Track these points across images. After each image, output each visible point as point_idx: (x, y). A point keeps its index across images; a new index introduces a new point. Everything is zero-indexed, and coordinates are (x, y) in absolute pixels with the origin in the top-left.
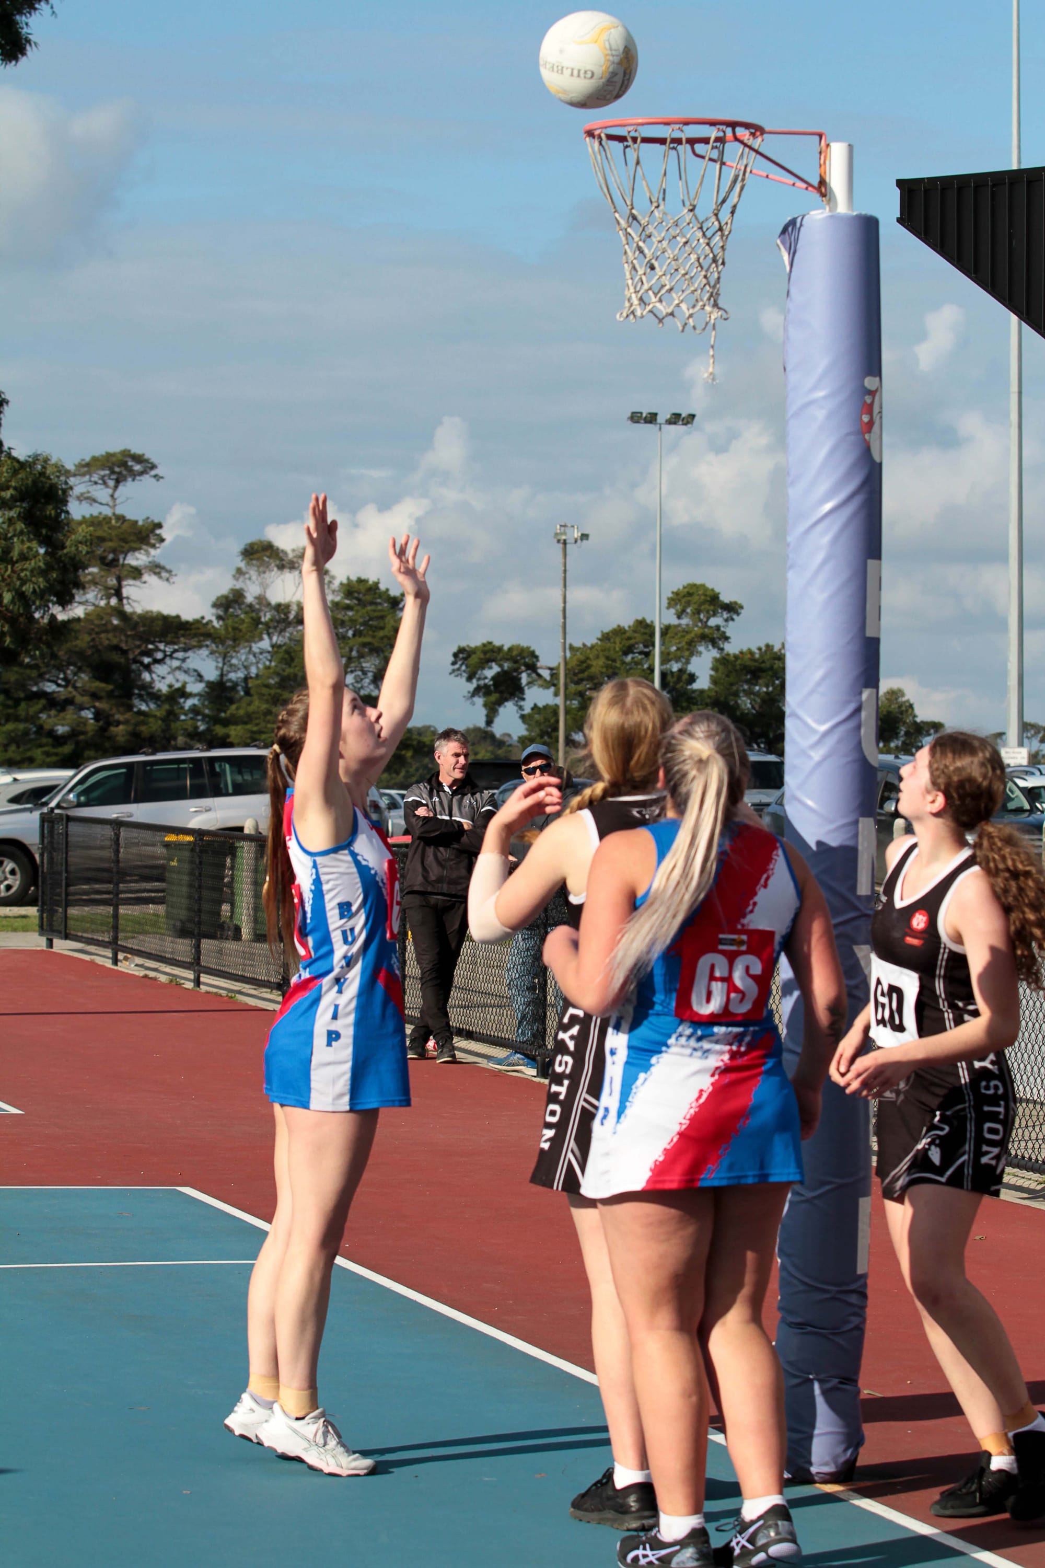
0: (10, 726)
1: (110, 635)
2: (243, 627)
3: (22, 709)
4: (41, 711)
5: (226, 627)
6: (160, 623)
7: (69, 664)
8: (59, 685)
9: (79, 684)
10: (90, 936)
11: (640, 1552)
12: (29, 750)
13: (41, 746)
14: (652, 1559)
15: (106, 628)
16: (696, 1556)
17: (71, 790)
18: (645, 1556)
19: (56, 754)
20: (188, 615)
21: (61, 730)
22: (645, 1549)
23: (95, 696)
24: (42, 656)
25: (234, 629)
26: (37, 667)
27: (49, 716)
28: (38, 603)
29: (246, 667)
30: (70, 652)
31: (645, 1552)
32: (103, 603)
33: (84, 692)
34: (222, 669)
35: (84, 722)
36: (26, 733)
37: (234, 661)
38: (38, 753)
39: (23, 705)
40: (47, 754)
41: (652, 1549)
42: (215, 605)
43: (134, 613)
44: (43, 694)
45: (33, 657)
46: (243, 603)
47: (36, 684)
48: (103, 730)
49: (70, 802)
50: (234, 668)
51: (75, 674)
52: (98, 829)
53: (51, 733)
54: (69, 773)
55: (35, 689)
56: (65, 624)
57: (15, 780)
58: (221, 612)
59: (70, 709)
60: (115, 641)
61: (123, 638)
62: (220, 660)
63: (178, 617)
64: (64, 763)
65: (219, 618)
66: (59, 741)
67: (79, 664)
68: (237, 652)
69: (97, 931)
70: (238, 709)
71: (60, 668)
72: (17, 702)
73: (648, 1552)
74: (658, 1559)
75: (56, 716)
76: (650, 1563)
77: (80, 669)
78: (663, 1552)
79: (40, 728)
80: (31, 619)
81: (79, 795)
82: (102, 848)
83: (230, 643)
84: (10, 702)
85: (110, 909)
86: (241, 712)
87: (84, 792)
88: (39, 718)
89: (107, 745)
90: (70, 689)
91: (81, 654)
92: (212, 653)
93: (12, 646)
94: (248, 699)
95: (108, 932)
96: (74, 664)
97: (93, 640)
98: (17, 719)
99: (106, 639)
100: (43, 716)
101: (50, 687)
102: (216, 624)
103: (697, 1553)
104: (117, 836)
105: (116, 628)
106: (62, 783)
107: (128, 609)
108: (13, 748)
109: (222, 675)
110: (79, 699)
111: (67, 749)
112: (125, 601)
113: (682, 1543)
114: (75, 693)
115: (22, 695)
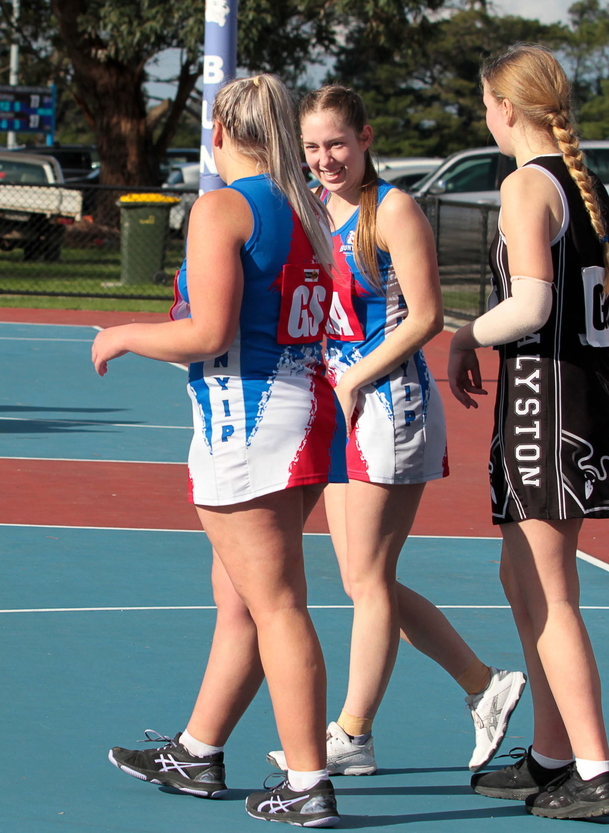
0: (380, 120)
1: (474, 38)
2: (597, 32)
3: (392, 104)
4: (410, 106)
5: (581, 31)
6: (520, 26)
7: (436, 62)
8: (425, 83)
9: (444, 82)
10: (458, 311)
11: (271, 802)
12: (397, 142)
13: (408, 138)
14: (283, 807)
15: (470, 31)
16: (323, 804)
17: (440, 178)
18: (275, 805)
19: (422, 146)
20: (546, 20)
21: (428, 123)
22: (275, 799)
23: (459, 93)
24: (414, 54)
25: (589, 33)
26: (406, 65)
27: (416, 111)
28: (411, 5)
29: (599, 69)
30: (437, 52)
31: (275, 802)
32: (467, 7)
33: (448, 89)
34: (576, 71)
35: (449, 117)
36: (395, 126)
37: (588, 63)
38: (405, 145)
39: (393, 101)
40: (414, 146)
41: (282, 800)
42: (572, 11)
43: (496, 17)
44: (410, 91)
45: (403, 56)
46: (597, 9)
47: (405, 81)
48: (466, 125)
49: (438, 188)
50: (588, 70)
51: (441, 72)
52: (468, 213)
53: (418, 127)
54: (436, 162)
55: (403, 86)
56: (437, 25)
57: (388, 168)
58: (576, 18)
59: (436, 105)
60: (478, 43)
61: (486, 40)
62: (575, 62)
63: (537, 22)
64: (431, 154)
65: (575, 23)
66: (425, 133)
67: (445, 63)
68: (591, 55)
69: (464, 307)
70: (591, 107)
71: (427, 67)
72: (387, 97)
73: (279, 802)
74: (287, 808)
75: (422, 111)
76: (281, 811)
77: (445, 68)
78: (293, 801)
79: (408, 122)
80: (404, 21)
81: (447, 183)
82: (471, 230)
83: (584, 46)
84: (381, 98)
85: (478, 287)
86: (594, 110)
87: (453, 180)
88: (407, 113)
89: (470, 138)
90: (436, 86)
91: (447, 54)
92: (568, 55)
93: (387, 45)
94: (600, 98)
95: (476, 308)
96: (440, 63)
97: (458, 41)
98: (387, 113)
99: (469, 41)
100: (411, 111)
101: (417, 85)
102: (572, 29)
103: (324, 801)
104: (486, 219)
105: (479, 31)
106: (431, 171)
107: (490, 13)
108: (382, 140)
109: (576, 76)
110: (444, 96)
111: (432, 141)
112: (488, 6)
113: (311, 793)
114: (440, 90)
115: (391, 91)
